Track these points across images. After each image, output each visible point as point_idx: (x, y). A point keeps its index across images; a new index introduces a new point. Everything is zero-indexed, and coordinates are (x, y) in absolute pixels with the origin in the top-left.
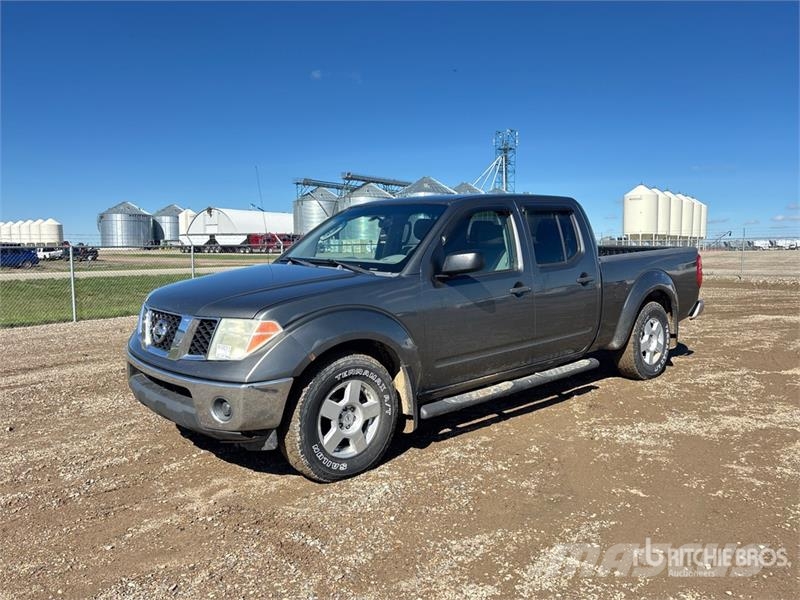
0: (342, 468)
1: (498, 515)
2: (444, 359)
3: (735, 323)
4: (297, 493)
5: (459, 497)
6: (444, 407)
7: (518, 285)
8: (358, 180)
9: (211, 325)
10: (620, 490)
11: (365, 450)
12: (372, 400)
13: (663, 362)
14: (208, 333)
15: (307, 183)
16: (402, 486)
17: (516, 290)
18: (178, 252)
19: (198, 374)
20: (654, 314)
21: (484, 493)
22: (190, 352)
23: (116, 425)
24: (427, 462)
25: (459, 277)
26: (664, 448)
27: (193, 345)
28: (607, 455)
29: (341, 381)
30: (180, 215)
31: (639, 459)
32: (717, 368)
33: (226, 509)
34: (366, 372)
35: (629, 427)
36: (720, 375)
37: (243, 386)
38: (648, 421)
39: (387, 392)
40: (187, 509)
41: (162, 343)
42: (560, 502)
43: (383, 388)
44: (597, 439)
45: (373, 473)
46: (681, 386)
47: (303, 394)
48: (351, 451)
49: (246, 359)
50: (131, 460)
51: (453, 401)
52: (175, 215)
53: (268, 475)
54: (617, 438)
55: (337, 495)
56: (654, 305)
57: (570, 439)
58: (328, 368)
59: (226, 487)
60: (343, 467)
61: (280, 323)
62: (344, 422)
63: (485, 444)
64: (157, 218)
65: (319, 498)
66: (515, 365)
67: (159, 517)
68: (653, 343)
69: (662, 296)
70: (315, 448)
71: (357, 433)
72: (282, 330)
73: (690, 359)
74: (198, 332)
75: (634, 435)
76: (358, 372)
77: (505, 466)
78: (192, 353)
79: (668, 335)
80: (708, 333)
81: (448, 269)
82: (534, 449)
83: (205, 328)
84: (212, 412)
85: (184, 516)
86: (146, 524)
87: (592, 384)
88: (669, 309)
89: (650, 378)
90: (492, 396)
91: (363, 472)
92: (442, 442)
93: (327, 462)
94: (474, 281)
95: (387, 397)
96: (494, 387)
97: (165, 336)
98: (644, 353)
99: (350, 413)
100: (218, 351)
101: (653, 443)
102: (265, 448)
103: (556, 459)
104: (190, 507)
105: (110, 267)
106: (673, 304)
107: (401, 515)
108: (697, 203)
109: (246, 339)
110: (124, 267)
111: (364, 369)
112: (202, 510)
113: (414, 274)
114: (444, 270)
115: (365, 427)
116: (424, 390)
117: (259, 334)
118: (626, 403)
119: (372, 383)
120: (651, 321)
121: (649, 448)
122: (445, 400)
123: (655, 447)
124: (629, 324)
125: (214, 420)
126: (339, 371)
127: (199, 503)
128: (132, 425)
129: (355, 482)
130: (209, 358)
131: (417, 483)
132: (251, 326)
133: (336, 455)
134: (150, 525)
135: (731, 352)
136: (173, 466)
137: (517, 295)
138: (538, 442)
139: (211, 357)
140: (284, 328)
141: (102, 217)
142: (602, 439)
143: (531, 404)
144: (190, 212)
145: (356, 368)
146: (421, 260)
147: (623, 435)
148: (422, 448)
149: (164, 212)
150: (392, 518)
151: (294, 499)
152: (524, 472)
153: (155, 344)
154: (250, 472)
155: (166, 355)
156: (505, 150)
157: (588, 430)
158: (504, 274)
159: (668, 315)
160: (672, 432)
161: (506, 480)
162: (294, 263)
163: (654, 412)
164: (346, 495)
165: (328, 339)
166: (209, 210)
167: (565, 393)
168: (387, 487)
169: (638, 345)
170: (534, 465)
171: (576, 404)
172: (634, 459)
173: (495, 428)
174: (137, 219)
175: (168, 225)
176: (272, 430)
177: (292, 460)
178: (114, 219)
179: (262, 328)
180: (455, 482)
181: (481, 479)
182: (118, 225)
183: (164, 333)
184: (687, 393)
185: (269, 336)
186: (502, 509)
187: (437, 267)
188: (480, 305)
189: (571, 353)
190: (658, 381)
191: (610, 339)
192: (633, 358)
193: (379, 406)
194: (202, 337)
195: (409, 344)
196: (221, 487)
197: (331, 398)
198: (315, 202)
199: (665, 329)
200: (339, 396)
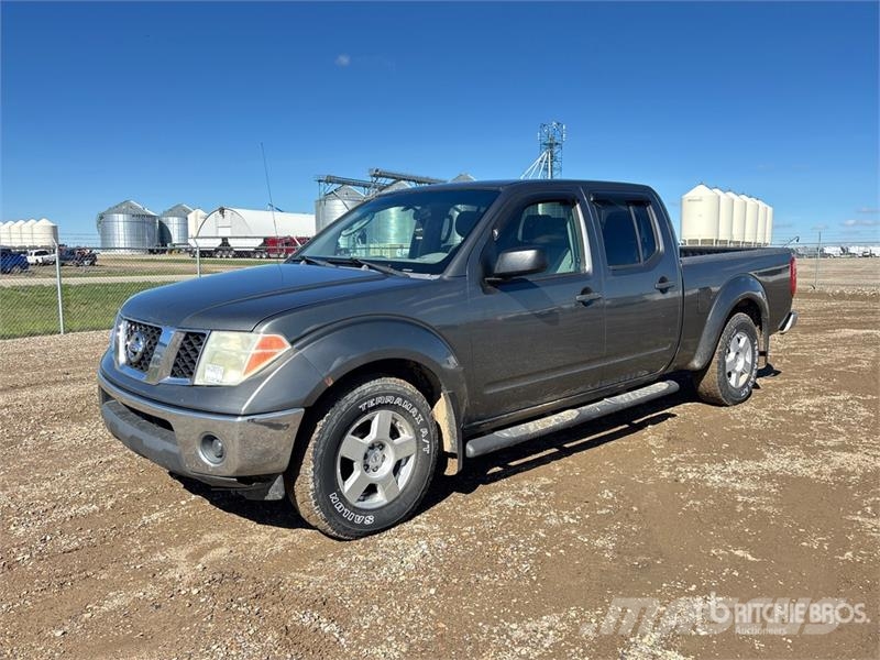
0: (367, 522)
1: (570, 586)
2: (494, 383)
3: (822, 337)
4: (310, 554)
5: (518, 560)
6: (495, 443)
7: (585, 291)
8: (387, 177)
9: (199, 340)
10: (721, 552)
11: (398, 497)
12: (406, 435)
13: (750, 384)
14: (196, 351)
15: (330, 180)
16: (444, 545)
17: (585, 297)
18: (187, 257)
19: (182, 402)
20: (742, 328)
21: (549, 554)
22: (173, 374)
23: (90, 462)
24: (475, 511)
25: (514, 281)
26: (768, 494)
27: (176, 365)
28: (698, 503)
29: (366, 412)
30: (189, 216)
31: (740, 509)
32: (812, 393)
33: (218, 576)
34: (398, 401)
35: (719, 467)
36: (818, 400)
37: (239, 419)
38: (742, 458)
39: (425, 424)
40: (167, 577)
41: (139, 363)
42: (646, 568)
43: (419, 420)
44: (683, 481)
45: (407, 526)
46: (774, 413)
47: (318, 429)
48: (379, 499)
49: (242, 384)
50: (103, 509)
51: (507, 435)
52: (183, 215)
53: (274, 529)
54: (707, 480)
55: (361, 557)
56: (742, 317)
57: (650, 481)
58: (349, 396)
59: (220, 545)
60: (369, 520)
61: (287, 337)
62: (370, 463)
63: (545, 488)
64: (164, 219)
65: (339, 562)
66: (581, 389)
67: (129, 588)
68: (739, 361)
69: (750, 306)
70: (333, 497)
71: (387, 476)
72: (290, 347)
73: (778, 380)
74: (183, 348)
75: (728, 476)
76: (389, 400)
77: (573, 517)
78: (175, 376)
79: (757, 353)
80: (793, 350)
81: (502, 271)
82: (607, 494)
83: (190, 343)
84: (200, 453)
85: (162, 587)
86: (111, 599)
87: (667, 411)
88: (758, 322)
89: (736, 403)
90: (554, 427)
91: (394, 526)
92: (492, 485)
93: (348, 514)
94: (532, 286)
95: (424, 432)
96: (556, 417)
97: (143, 354)
98: (730, 374)
99: (378, 451)
100: (207, 373)
101: (754, 487)
102: (268, 498)
103: (635, 509)
104: (171, 573)
105: (110, 273)
106: (763, 316)
107: (444, 588)
108: (762, 205)
109: (243, 357)
110: (125, 273)
111: (396, 396)
112: (187, 579)
113: (459, 276)
114: (496, 271)
115: (396, 469)
116: (470, 422)
117: (260, 351)
118: (712, 435)
119: (405, 413)
120: (738, 335)
121: (750, 494)
122: (496, 433)
123: (757, 493)
124: (713, 339)
125: (202, 462)
126: (363, 399)
127: (183, 568)
128: (109, 462)
129: (383, 539)
130: (196, 383)
131: (462, 541)
132: (249, 341)
133: (359, 505)
134: (117, 601)
135: (825, 372)
136: (154, 516)
137: (585, 304)
138: (611, 485)
139: (198, 381)
140: (292, 343)
141: (101, 218)
142: (688, 480)
143: (598, 435)
144: (201, 213)
145: (385, 395)
146: (467, 259)
147: (715, 477)
148: (467, 493)
149: (171, 213)
150: (433, 591)
151: (306, 562)
152: (597, 526)
153: (129, 363)
154: (251, 524)
155: (144, 378)
156: (551, 145)
157: (669, 470)
158: (567, 278)
159: (757, 328)
160: (774, 473)
161: (575, 536)
162: (309, 262)
163: (748, 445)
164: (373, 558)
165: (350, 358)
166: (222, 211)
167: (636, 422)
168: (425, 547)
169: (722, 363)
170: (608, 516)
171: (651, 436)
172: (733, 509)
173: (556, 466)
174: (141, 220)
175: (176, 227)
176: (277, 475)
177: (304, 512)
178: (116, 219)
179: (263, 345)
180: (512, 540)
181: (544, 535)
182: (120, 227)
183: (141, 349)
184: (782, 422)
185: (272, 354)
186: (574, 578)
187: (487, 267)
188: (540, 316)
189: (644, 375)
190: (746, 407)
191: (692, 358)
192: (716, 380)
193: (415, 442)
194: (188, 355)
195: (452, 363)
196: (214, 546)
197: (353, 434)
198: (339, 202)
199: (753, 346)
200: (364, 430)
